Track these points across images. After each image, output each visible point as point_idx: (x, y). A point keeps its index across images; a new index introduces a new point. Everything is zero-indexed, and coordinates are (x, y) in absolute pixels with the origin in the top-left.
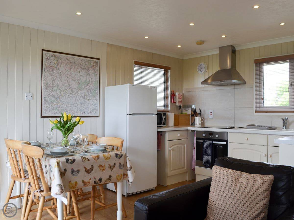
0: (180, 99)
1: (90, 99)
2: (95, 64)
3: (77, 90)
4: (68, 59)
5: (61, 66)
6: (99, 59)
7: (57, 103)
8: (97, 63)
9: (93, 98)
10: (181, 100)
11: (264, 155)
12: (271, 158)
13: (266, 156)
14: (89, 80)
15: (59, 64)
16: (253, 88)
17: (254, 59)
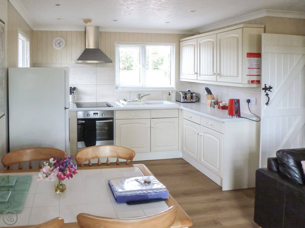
6: (4, 23)
16: (114, 67)
17: (115, 42)
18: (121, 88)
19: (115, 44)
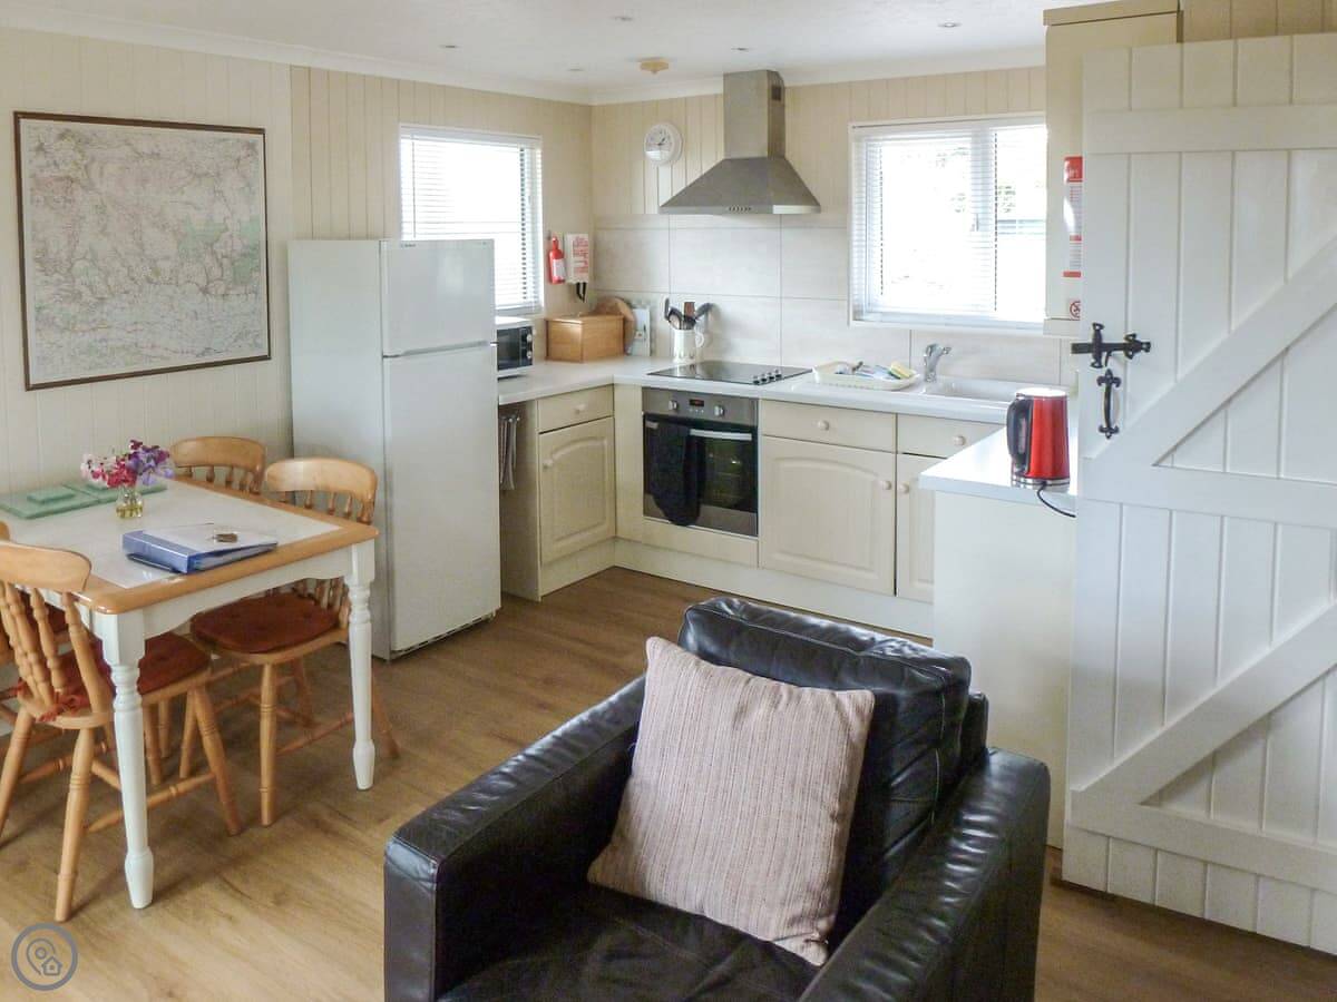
0: (582, 258)
1: (231, 292)
2: (243, 153)
3: (176, 261)
4: (133, 142)
5: (101, 174)
6: (260, 131)
7: (94, 325)
8: (251, 146)
9: (241, 289)
10: (586, 262)
11: (885, 485)
12: (908, 495)
13: (890, 487)
14: (225, 219)
15: (95, 167)
16: (843, 229)
17: (851, 125)
18: (878, 315)
19: (850, 131)
